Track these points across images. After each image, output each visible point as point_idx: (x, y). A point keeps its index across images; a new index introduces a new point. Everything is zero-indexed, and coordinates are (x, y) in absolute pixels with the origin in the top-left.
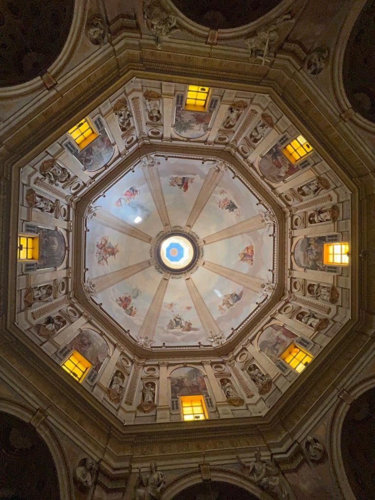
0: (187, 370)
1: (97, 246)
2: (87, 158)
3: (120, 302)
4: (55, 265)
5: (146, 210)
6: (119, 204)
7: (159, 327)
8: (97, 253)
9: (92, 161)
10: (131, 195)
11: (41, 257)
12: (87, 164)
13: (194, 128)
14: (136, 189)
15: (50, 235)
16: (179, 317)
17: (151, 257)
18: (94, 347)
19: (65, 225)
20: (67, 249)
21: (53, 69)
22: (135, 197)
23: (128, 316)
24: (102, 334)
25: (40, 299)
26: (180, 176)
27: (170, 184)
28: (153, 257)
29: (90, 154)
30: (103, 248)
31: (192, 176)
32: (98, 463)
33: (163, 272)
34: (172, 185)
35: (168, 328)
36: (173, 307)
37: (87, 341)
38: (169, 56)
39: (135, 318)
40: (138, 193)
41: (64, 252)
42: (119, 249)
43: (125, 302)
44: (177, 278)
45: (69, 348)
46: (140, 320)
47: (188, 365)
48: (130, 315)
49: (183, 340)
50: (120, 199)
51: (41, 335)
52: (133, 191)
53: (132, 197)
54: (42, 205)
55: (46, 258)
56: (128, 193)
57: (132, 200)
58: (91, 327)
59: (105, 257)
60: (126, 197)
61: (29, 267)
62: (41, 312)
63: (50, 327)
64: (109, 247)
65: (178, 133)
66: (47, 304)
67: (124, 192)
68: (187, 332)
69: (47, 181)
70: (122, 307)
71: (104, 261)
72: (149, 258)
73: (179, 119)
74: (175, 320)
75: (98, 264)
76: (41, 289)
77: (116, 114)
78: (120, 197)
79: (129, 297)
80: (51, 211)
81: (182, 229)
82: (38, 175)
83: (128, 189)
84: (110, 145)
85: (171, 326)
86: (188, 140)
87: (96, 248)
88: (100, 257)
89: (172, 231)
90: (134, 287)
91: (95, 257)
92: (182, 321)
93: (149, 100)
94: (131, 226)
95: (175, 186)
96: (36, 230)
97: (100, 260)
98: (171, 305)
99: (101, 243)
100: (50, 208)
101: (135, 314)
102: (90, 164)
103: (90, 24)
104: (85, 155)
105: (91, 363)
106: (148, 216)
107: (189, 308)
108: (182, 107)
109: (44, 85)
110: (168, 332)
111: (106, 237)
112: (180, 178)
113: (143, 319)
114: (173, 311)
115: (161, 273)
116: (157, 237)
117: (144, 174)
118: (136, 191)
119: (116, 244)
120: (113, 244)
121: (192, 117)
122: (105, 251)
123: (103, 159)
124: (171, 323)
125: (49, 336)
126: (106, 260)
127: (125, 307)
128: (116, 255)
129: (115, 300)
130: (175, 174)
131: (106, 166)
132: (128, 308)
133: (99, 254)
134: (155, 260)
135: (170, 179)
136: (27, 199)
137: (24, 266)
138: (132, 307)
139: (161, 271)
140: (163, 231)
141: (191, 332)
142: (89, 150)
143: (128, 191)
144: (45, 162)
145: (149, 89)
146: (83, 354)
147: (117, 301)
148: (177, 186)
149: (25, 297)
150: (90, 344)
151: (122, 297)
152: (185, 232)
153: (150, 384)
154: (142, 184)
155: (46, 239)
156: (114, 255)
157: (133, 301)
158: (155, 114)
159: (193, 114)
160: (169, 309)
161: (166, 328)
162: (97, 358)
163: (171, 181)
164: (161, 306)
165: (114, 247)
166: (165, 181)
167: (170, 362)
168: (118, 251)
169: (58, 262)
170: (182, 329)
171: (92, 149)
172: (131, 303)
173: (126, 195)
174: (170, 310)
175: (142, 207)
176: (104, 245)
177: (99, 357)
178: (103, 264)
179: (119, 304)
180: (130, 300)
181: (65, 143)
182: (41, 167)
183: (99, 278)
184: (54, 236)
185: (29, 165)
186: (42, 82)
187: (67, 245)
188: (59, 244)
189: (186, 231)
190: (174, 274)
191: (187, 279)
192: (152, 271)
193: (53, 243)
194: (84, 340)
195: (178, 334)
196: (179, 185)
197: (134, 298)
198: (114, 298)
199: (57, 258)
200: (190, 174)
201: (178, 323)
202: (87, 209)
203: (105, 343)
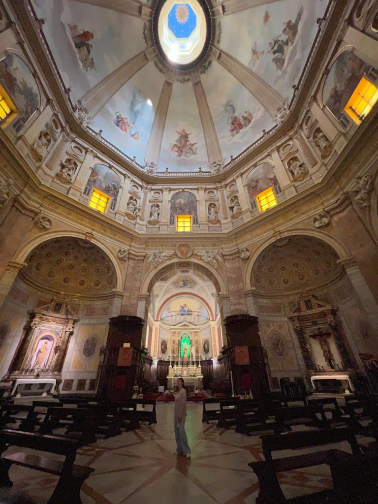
0: (332, 74)
1: (180, 156)
2: (113, 189)
3: (235, 131)
4: (195, 201)
5: (134, 96)
6: (136, 136)
7: (275, 82)
8: (186, 156)
9: (113, 183)
10: (123, 122)
11: (190, 213)
12: (117, 187)
13: (21, 80)
14: (116, 119)
15: (175, 207)
16: (273, 43)
17: (189, 80)
18: (261, 179)
19: (166, 193)
20: (183, 190)
21: (82, 237)
22: (125, 117)
23: (251, 124)
24: (255, 166)
25: (216, 213)
26: (78, 56)
27: (93, 69)
28: (189, 77)
29: (110, 188)
30: (181, 149)
31: (67, 29)
32: (324, 211)
33: (210, 59)
34: (92, 63)
35: (281, 69)
36: (257, 51)
37: (254, 183)
38: (5, 166)
39: (254, 117)
40: (118, 114)
41: (186, 193)
42: (182, 130)
43: (237, 125)
44: (220, 33)
45: (252, 201)
46: (259, 110)
47: (329, 68)
48: (250, 121)
49: (303, 49)
50: (132, 136)
51: (238, 218)
52: (119, 122)
53: (125, 121)
54: (156, 215)
55: (189, 209)
56: (123, 128)
57: (128, 120)
58: (247, 174)
59: (190, 146)
60: (128, 129)
61: (196, 222)
62: (225, 213)
63: (235, 209)
64: (180, 142)
65: (39, 98)
66: (221, 208)
67: (124, 133)
68: (298, 35)
69: (139, 214)
70: (241, 130)
71: (194, 148)
72: (190, 84)
73: (29, 110)
74: (274, 53)
75: (196, 155)
76: (210, 212)
77: (71, 179)
78: (129, 136)
79: (232, 117)
80: (158, 206)
81: (147, 24)
82: (138, 221)
83: (119, 129)
84: (94, 172)
85: (279, 62)
86: (35, 75)
87: (182, 157)
88: (189, 152)
89: (153, 45)
90: (222, 109)
91: (190, 158)
92: (280, 39)
93: (41, 156)
94: (156, 116)
95: (92, 59)
96: (172, 218)
97: (193, 152)
98: (254, 52)
99: (177, 151)
100: (157, 208)
101: (250, 115)
102: (115, 184)
103: (45, 228)
104: (112, 192)
105: (270, 186)
106: (140, 92)
107: (267, 17)
108: (20, 118)
109: (92, 238)
110: (285, 72)
111: (171, 147)
112: (79, 52)
113: (259, 105)
114: (263, 52)
115: (210, 63)
116: (164, 73)
117: (97, 113)
118: (118, 117)
119: (177, 133)
120: (177, 137)
121: (16, 94)
122: (184, 146)
123: (107, 173)
124: (276, 60)
125: (240, 213)
126: (192, 145)
127: (241, 126)
128: (188, 133)
129: (231, 137)
130: (78, 65)
131: (110, 167)
132: (243, 123)
133: (187, 153)
134: (192, 74)
135: (87, 70)
136: (154, 225)
137: (195, 225)
138: (243, 116)
139: (207, 63)
140: (155, 63)
141: (300, 27)
142: (107, 190)
143: (122, 129)
144: (129, 219)
145: (34, 161)
146: (261, 190)
147: (233, 136)
148: (91, 54)
149: (213, 224)
150: (257, 181)
151: (230, 128)
152: (150, 16)
153: (316, 134)
154: (108, 112)
155: (178, 210)
156: (188, 135)
157: (237, 114)
158: (44, 140)
159: (13, 97)
160: (258, 58)
161: (280, 73)
162: (270, 178)
163: (89, 69)
164: (251, 72)
165: (179, 135)
166: (93, 78)
167: (313, 94)
168: (184, 131)
169: (193, 198)
170: (290, 44)
171: (106, 188)
172: (238, 117)
173: (125, 130)
174: (260, 57)
175: (133, 105)
176: (179, 148)
177: (269, 177)
178: (196, 148)
179: (237, 133)
180: (236, 117)
181: (113, 212)
182: (133, 220)
183: (209, 153)
184: (175, 202)
185: (135, 228)
186: (92, 239)
187: (181, 190)
188: (180, 198)
189: (148, 13)
190: (214, 39)
191: (224, 11)
192: (206, 79)
193: (180, 203)
194: (253, 185)
195: (293, 53)
196: (89, 52)
197: (234, 112)
198: (230, 139)
199: (190, 199)
200: (66, 34)
201: (280, 50)
202: (150, 174)
203: (263, 164)
